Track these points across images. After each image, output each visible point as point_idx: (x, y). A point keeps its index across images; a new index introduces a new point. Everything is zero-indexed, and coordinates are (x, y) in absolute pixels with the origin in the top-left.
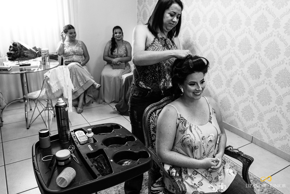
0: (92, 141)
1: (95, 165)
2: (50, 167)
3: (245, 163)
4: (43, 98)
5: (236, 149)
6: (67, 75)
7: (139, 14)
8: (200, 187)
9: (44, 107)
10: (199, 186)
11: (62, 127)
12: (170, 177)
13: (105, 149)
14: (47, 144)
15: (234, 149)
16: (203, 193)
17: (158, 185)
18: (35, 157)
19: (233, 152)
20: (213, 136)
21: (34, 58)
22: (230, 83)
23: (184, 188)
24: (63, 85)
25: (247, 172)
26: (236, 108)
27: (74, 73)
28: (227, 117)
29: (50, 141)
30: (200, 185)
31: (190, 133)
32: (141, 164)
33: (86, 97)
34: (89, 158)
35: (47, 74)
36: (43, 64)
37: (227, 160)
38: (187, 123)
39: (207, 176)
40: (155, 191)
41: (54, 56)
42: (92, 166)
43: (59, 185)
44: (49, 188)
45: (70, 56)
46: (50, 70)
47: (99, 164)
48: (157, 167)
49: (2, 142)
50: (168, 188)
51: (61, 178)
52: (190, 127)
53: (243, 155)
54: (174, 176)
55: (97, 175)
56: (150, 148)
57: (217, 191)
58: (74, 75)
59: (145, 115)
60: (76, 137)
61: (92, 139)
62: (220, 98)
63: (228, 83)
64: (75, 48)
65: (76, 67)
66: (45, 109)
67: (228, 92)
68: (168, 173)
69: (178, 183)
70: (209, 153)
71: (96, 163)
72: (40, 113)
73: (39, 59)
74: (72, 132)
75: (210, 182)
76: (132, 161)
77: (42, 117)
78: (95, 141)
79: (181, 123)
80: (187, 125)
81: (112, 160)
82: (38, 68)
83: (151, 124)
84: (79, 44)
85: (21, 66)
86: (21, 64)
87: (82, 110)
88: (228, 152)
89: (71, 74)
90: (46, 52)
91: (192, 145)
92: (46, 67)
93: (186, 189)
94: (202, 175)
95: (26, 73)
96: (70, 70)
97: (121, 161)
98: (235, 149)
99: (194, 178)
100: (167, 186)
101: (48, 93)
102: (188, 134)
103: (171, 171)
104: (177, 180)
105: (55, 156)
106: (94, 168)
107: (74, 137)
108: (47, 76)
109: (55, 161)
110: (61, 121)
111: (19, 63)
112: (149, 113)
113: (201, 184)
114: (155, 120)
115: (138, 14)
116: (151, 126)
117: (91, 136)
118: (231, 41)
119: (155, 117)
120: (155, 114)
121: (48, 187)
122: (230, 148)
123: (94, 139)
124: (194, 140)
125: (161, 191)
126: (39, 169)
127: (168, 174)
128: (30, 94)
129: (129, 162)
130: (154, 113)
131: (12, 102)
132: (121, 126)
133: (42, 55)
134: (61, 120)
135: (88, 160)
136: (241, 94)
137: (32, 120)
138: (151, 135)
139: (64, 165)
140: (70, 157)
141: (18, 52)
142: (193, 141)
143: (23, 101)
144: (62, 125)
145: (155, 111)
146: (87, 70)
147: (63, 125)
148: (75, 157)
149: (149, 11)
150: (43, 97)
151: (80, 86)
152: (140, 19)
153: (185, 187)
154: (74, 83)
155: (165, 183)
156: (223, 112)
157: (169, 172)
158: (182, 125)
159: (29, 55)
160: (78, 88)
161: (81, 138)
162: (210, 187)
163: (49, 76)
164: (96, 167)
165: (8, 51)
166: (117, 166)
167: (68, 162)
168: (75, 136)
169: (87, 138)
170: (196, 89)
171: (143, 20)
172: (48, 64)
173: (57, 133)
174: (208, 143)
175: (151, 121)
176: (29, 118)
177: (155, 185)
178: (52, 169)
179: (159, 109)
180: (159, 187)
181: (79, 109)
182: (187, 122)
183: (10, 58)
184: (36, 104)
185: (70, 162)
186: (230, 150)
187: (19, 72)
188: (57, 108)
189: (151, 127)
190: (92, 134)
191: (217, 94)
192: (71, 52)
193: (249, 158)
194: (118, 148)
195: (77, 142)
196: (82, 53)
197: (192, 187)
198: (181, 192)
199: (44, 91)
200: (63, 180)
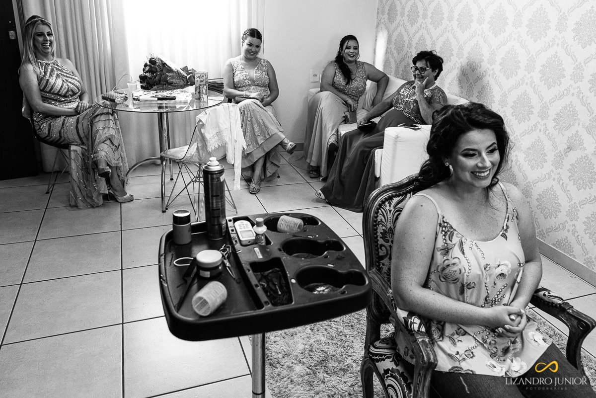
0: (263, 243)
1: (263, 286)
2: (186, 278)
3: (575, 328)
4: (192, 160)
5: (557, 297)
6: (236, 121)
7: (380, 11)
8: (468, 360)
9: (193, 177)
10: (465, 357)
11: (213, 210)
12: (407, 332)
13: (285, 258)
14: (186, 238)
15: (553, 296)
16: (473, 374)
17: (385, 345)
18: (163, 257)
19: (549, 302)
20: (507, 266)
21: (182, 87)
22: (563, 158)
23: (432, 357)
24: (227, 139)
25: (579, 347)
26: (572, 214)
27: (249, 119)
28: (549, 230)
29: (190, 232)
30: (469, 356)
31: (460, 255)
32: (347, 294)
33: (268, 165)
34: (254, 271)
35: (202, 117)
36: (196, 99)
37: (541, 319)
38: (455, 235)
39: (486, 342)
40: (376, 355)
41: (216, 85)
42: (257, 286)
43: (197, 311)
44: (179, 312)
45: (244, 86)
46: (208, 110)
47: (271, 285)
48: (384, 309)
49: (121, 231)
50: (402, 353)
51: (200, 298)
52: (461, 243)
53: (572, 310)
54: (415, 331)
55: (264, 304)
56: (374, 270)
57: (503, 374)
58: (248, 122)
59: (369, 204)
60: (235, 231)
61: (263, 238)
62: (537, 191)
63: (558, 159)
64: (254, 73)
65: (254, 108)
66: (194, 180)
67: (556, 179)
68: (404, 323)
69: (422, 347)
70: (497, 299)
71: (266, 282)
72: (186, 186)
73: (191, 89)
74: (230, 221)
75: (493, 355)
76: (332, 288)
77: (189, 194)
78: (268, 242)
79: (443, 233)
80: (455, 240)
81: (293, 281)
82: (188, 105)
83: (381, 224)
84: (262, 65)
85: (159, 99)
86: (160, 97)
87: (259, 188)
88: (539, 300)
89: (243, 121)
90: (203, 76)
91: (463, 280)
92: (201, 103)
93: (436, 360)
94: (476, 339)
95: (167, 112)
96: (243, 112)
97: (312, 284)
98: (555, 297)
99: (459, 341)
100: (400, 348)
101: (201, 152)
102: (456, 258)
103: (410, 320)
104: (420, 340)
105: (195, 259)
106: (259, 290)
107: (233, 230)
108: (200, 121)
109: (195, 269)
110: (212, 200)
111: (157, 94)
112: (377, 201)
113: (470, 354)
114: (389, 217)
115: (378, 9)
116: (379, 228)
117: (262, 231)
118: (574, 68)
119: (388, 211)
120: (390, 206)
121: (178, 310)
122: (543, 292)
123: (266, 238)
124: (467, 270)
125: (389, 358)
126: (168, 279)
127: (403, 325)
128: (172, 151)
129: (326, 289)
130: (387, 203)
131: (141, 162)
132: (319, 221)
133: (196, 82)
134: (212, 196)
135: (251, 274)
136: (586, 185)
137: (172, 198)
138: (377, 246)
139: (209, 276)
140: (221, 264)
141: (156, 75)
142: (465, 272)
143: (159, 162)
144: (213, 207)
145: (390, 199)
146: (272, 115)
147: (215, 206)
148: (230, 266)
149: (401, 4)
150: (192, 157)
151: (257, 143)
152: (383, 21)
153: (435, 356)
154: (248, 138)
155: (398, 342)
156: (541, 219)
157: (406, 322)
158: (444, 237)
159: (174, 81)
160: (254, 147)
161: (243, 234)
162: (489, 364)
163: (204, 121)
164: (264, 289)
165: (142, 73)
166: (303, 291)
167: (216, 273)
168: (233, 228)
169: (255, 235)
170: (477, 165)
171: (387, 21)
172: (205, 99)
173: (203, 220)
174: (495, 278)
175: (380, 217)
176: (167, 194)
177: (377, 344)
178: (189, 282)
179: (399, 197)
180: (385, 349)
181: (253, 185)
182: (455, 233)
183: (144, 85)
184: (180, 169)
185: (220, 273)
186: (544, 297)
187: (156, 110)
188: (207, 174)
189: (378, 230)
190: (263, 229)
191: (531, 181)
192: (247, 79)
193: (584, 318)
194: (308, 260)
195: (237, 239)
196: (267, 82)
197: (450, 358)
198: (425, 363)
199: (194, 148)
200: (204, 303)
